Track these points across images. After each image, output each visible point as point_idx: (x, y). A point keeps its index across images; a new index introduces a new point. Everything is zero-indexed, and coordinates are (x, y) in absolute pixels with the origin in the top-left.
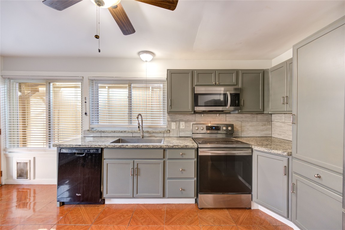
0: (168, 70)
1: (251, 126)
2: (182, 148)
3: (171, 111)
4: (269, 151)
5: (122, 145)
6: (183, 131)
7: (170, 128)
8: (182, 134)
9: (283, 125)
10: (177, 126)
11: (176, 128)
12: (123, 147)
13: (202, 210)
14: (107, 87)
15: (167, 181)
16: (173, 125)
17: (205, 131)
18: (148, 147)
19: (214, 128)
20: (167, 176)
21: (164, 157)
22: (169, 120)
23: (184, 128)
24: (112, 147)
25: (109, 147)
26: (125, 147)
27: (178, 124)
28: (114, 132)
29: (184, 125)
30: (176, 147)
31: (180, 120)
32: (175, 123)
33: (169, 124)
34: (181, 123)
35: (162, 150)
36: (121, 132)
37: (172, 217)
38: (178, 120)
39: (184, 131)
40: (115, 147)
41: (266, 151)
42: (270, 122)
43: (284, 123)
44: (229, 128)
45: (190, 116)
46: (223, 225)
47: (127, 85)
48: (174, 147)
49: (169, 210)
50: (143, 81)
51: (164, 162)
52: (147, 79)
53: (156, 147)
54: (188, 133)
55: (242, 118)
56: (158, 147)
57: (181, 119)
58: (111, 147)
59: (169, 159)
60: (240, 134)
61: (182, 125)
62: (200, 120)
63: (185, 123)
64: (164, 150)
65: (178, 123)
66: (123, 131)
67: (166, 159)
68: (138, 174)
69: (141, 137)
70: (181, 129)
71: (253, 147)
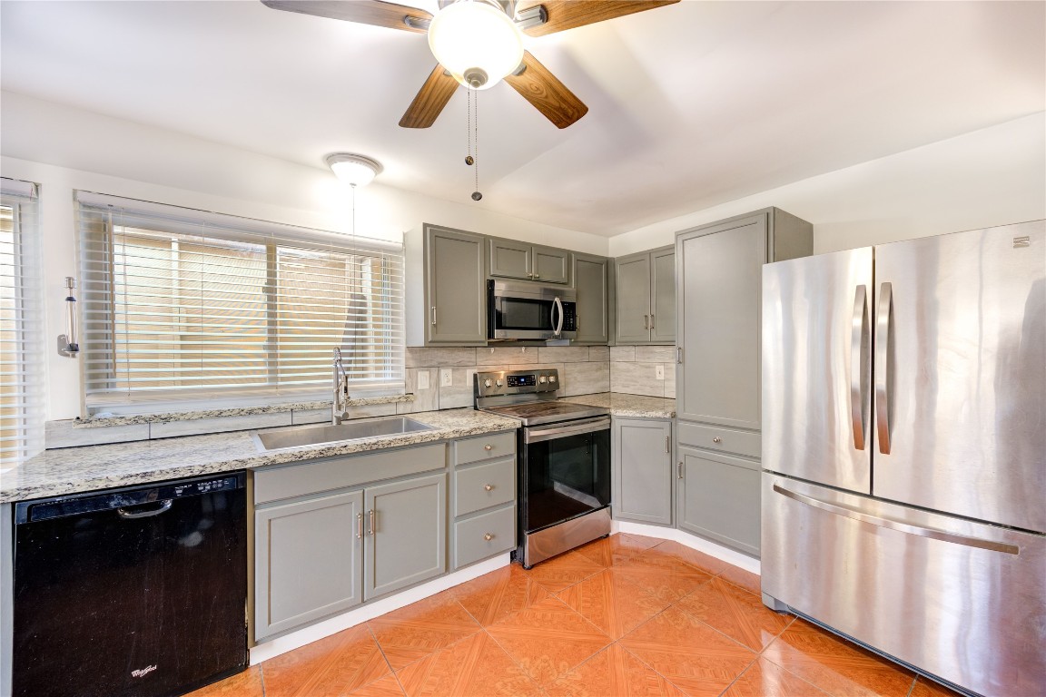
0: (425, 226)
1: (580, 372)
2: (491, 433)
3: (437, 339)
4: (643, 415)
5: (329, 449)
6: (449, 392)
7: (414, 387)
8: (446, 403)
9: (632, 367)
10: (433, 381)
11: (430, 386)
12: (330, 453)
13: (533, 570)
14: (175, 246)
15: (456, 525)
16: (423, 379)
17: (506, 389)
18: (407, 443)
19: (523, 380)
20: (455, 512)
21: (447, 465)
22: (412, 364)
23: (450, 384)
24: (294, 459)
25: (281, 461)
26: (338, 453)
27: (435, 375)
28: (220, 414)
29: (450, 377)
30: (479, 432)
31: (439, 363)
32: (427, 373)
33: (410, 376)
34: (443, 372)
35: (444, 445)
36: (250, 412)
37: (486, 607)
38: (434, 363)
39: (450, 394)
40: (305, 457)
41: (638, 415)
42: (607, 361)
43: (634, 363)
44: (552, 379)
45: (465, 353)
46: (587, 577)
47: (264, 247)
48: (472, 433)
49: (465, 598)
50: (328, 242)
51: (448, 476)
52: (356, 238)
53: (429, 440)
54: (459, 396)
55: (566, 355)
56: (433, 439)
57: (443, 360)
58: (286, 460)
59: (460, 466)
60: (563, 391)
61: (447, 377)
62: (487, 363)
63: (453, 370)
64: (447, 445)
65: (434, 371)
66: (256, 407)
67: (451, 469)
68: (377, 527)
69: (335, 424)
70: (444, 388)
71: (613, 411)
